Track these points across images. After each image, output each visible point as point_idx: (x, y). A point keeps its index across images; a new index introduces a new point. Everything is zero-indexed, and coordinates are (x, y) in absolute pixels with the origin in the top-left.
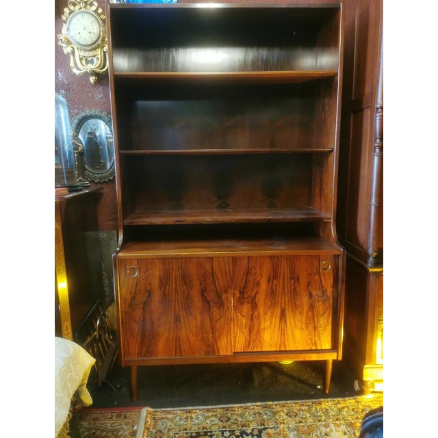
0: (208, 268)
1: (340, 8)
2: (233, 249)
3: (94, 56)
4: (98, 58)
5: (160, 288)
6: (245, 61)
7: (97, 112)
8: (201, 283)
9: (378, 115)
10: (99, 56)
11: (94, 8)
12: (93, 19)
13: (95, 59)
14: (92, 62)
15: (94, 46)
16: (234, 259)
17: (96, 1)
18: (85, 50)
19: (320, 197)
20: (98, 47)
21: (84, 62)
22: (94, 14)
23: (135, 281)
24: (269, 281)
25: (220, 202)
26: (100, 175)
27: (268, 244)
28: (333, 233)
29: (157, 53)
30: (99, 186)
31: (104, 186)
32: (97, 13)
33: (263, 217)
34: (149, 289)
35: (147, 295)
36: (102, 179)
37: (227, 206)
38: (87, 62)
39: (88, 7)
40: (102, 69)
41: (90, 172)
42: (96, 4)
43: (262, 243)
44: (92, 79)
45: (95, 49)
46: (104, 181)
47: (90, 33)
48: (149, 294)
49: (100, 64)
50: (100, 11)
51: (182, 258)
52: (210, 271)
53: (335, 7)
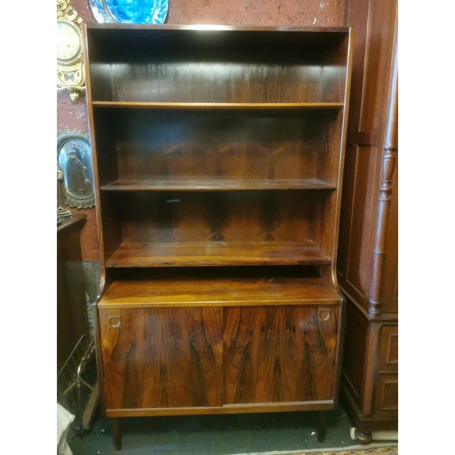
0: (197, 317)
1: (348, 33)
2: (225, 297)
3: (75, 72)
4: (78, 74)
5: (145, 338)
7: (79, 133)
8: (190, 334)
9: (386, 157)
10: (80, 72)
11: (73, 17)
12: (73, 30)
13: (75, 75)
14: (72, 77)
15: (74, 61)
16: (226, 308)
17: (76, 10)
18: (64, 65)
20: (79, 61)
21: (63, 78)
22: (73, 24)
23: (118, 331)
24: (262, 331)
25: (214, 234)
26: (83, 201)
27: (262, 289)
28: (334, 278)
29: (143, 68)
30: (82, 212)
31: (86, 212)
32: (76, 23)
33: (258, 259)
34: (132, 339)
35: (131, 345)
36: (85, 206)
37: (221, 238)
38: (67, 78)
39: (67, 16)
40: (82, 86)
41: (72, 197)
42: (75, 13)
43: (257, 285)
44: (74, 96)
45: (75, 64)
46: (88, 208)
47: (69, 46)
48: (133, 346)
49: (81, 81)
50: (80, 20)
51: (168, 308)
52: (200, 321)
53: (342, 31)
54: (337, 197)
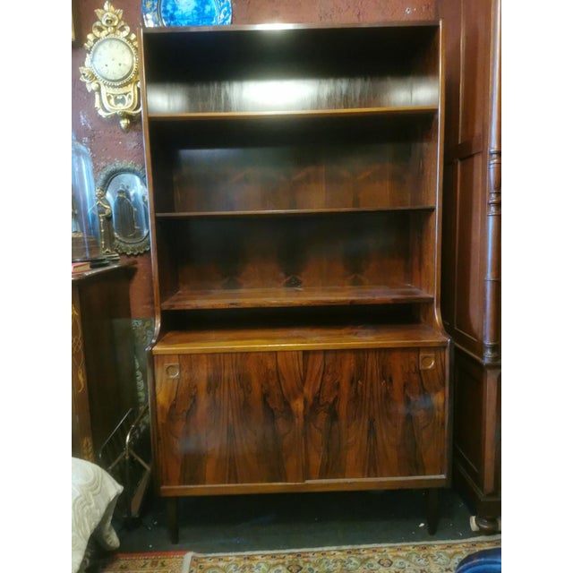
0: (271, 365)
1: (439, 26)
2: (304, 341)
3: (126, 94)
4: (130, 97)
5: (209, 393)
6: (318, 96)
7: (129, 165)
8: (262, 386)
10: (132, 94)
11: (125, 33)
12: (125, 47)
13: (126, 97)
14: (123, 101)
15: (124, 82)
16: (306, 353)
17: (129, 26)
18: (114, 87)
19: (420, 270)
20: (130, 82)
21: (112, 101)
22: (125, 41)
23: (176, 382)
24: (352, 382)
25: (288, 278)
26: (133, 246)
27: (350, 334)
28: (437, 318)
29: (205, 88)
30: (132, 259)
31: (138, 259)
32: (129, 40)
33: (345, 298)
34: (193, 393)
35: (192, 401)
36: (135, 251)
37: (298, 283)
38: (117, 101)
39: (118, 32)
40: (135, 110)
41: (120, 241)
42: (128, 28)
43: (343, 331)
44: (124, 123)
45: (126, 85)
46: (139, 254)
47: (120, 65)
48: (194, 401)
49: (134, 104)
50: (133, 36)
51: (236, 353)
52: (274, 369)
53: (432, 24)
54: (436, 221)
